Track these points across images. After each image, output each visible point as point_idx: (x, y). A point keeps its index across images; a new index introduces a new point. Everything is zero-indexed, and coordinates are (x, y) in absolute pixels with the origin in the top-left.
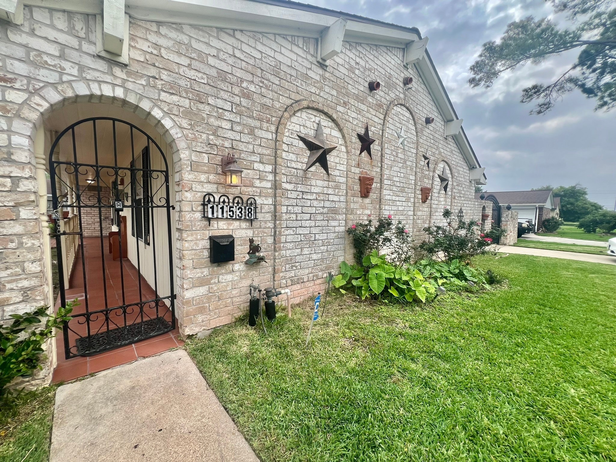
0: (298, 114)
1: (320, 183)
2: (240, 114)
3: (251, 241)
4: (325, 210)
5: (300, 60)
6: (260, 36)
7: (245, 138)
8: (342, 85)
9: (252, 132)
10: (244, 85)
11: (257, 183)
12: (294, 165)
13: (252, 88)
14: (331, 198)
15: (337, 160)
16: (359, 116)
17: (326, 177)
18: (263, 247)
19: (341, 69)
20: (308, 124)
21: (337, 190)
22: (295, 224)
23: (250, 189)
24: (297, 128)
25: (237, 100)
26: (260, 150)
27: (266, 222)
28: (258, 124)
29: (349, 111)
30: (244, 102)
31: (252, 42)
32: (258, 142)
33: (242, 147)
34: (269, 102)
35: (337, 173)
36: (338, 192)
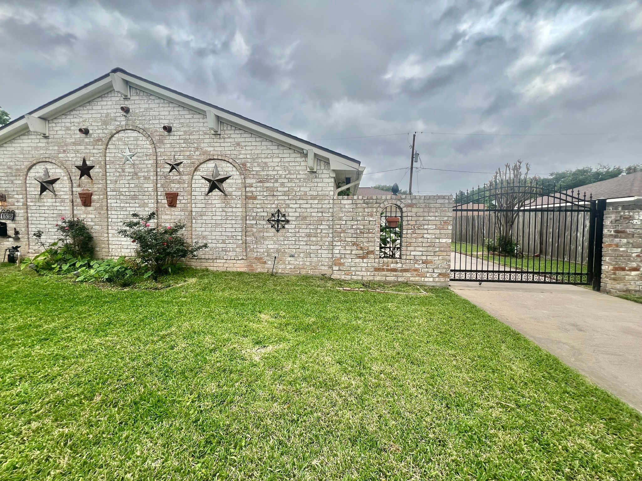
0: (34, 167)
1: (49, 200)
2: (7, 176)
3: (15, 229)
4: (55, 215)
5: (33, 141)
6: (13, 141)
7: (10, 185)
8: (62, 141)
9: (12, 183)
10: (8, 164)
11: (16, 204)
12: (33, 193)
13: (11, 164)
14: (58, 208)
15: (61, 186)
16: (77, 154)
17: (53, 197)
18: (20, 232)
19: (60, 132)
20: (40, 171)
21: (62, 203)
22: (36, 222)
23: (13, 207)
24: (34, 174)
25: (6, 171)
26: (16, 189)
27: (21, 221)
28: (14, 178)
29: (68, 154)
30: (9, 171)
31: (10, 145)
32: (15, 186)
33: (9, 189)
34: (19, 167)
35: (62, 193)
36: (64, 204)
